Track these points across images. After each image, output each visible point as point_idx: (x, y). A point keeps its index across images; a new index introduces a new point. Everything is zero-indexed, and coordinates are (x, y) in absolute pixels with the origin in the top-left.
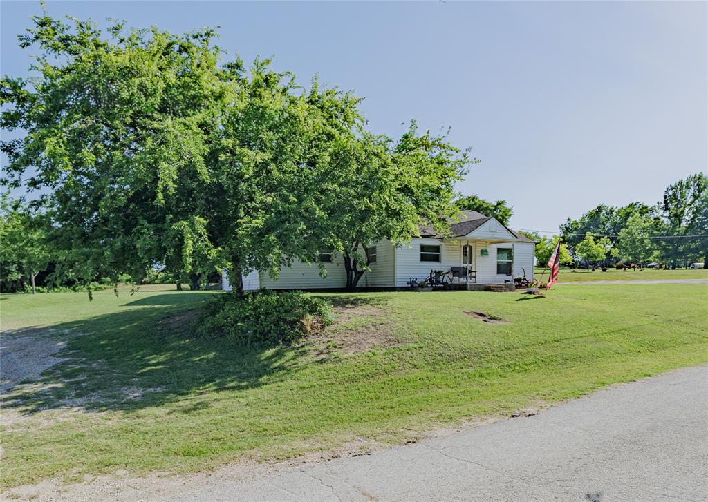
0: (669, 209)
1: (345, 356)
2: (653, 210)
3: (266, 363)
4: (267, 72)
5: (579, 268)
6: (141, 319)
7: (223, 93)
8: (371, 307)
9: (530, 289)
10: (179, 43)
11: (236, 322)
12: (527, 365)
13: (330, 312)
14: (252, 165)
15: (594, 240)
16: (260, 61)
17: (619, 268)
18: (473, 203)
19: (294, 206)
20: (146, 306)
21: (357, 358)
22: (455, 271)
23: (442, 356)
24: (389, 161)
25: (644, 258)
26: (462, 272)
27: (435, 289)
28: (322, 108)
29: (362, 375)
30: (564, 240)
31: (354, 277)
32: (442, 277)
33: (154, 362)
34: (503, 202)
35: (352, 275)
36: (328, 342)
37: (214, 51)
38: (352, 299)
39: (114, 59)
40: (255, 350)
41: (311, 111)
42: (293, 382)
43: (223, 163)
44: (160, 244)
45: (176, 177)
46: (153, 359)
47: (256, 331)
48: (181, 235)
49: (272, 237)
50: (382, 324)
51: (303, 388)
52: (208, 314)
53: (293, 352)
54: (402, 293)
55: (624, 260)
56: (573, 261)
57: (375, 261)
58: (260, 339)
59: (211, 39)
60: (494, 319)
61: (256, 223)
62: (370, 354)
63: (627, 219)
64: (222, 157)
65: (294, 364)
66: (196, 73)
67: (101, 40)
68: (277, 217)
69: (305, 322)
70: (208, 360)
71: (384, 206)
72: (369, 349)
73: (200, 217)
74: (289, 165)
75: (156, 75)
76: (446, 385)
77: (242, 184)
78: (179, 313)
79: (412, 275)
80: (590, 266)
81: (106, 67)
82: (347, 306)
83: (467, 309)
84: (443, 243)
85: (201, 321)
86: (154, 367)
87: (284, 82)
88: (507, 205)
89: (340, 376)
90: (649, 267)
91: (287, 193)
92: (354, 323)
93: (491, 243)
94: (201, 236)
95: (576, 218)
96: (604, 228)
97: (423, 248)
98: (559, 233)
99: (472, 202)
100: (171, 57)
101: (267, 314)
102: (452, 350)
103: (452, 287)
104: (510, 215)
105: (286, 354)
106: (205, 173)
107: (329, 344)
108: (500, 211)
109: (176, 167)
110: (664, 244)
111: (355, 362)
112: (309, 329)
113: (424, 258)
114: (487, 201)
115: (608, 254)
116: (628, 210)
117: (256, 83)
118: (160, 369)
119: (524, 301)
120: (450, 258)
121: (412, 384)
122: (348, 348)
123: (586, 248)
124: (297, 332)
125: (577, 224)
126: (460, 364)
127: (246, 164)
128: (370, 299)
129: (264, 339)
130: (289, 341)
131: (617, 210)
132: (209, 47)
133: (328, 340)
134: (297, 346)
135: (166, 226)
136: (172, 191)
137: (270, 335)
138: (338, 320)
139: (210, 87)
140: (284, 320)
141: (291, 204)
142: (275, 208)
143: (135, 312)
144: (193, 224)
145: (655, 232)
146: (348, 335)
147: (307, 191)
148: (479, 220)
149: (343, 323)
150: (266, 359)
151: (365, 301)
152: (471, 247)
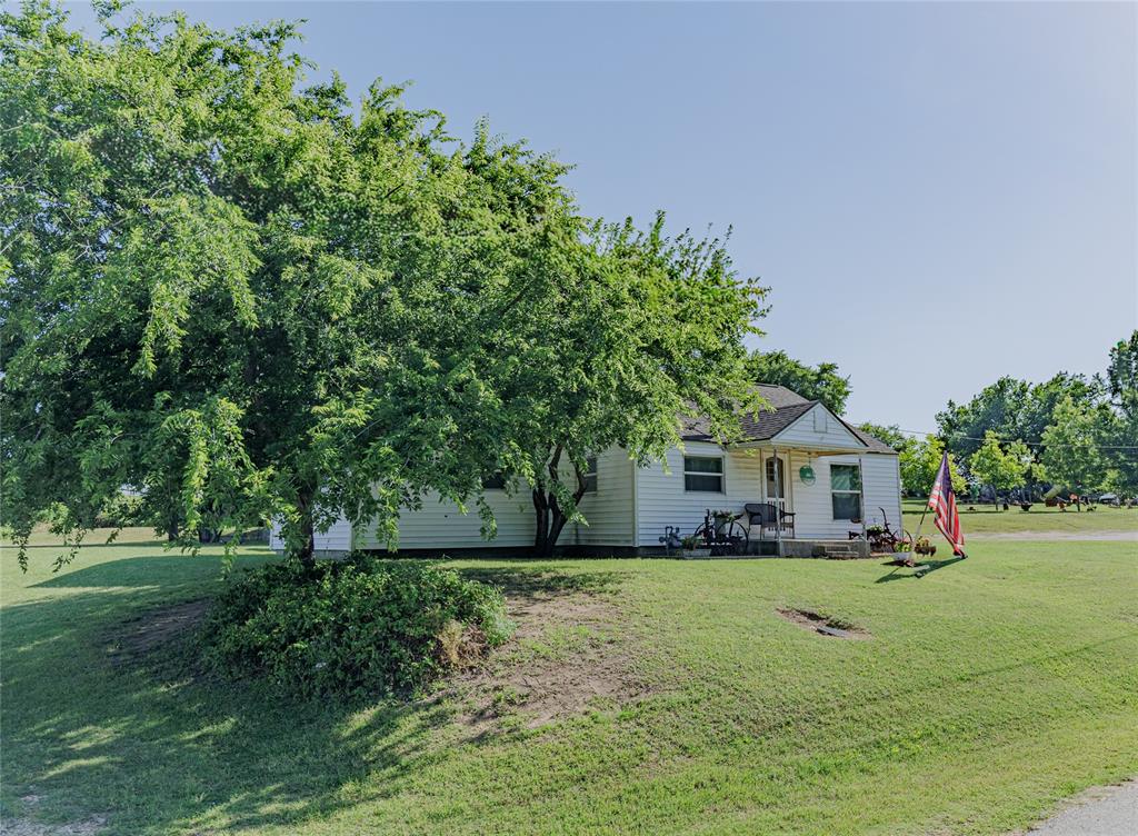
0: (1120, 390)
1: (532, 726)
2: (1093, 391)
3: (353, 745)
4: (392, 109)
5: (979, 502)
6: (74, 626)
7: (302, 144)
8: (588, 599)
9: (900, 555)
10: (225, 46)
11: (292, 640)
12: (914, 741)
13: (500, 612)
14: (351, 293)
15: (1001, 446)
16: (382, 88)
17: (1050, 503)
18: (778, 366)
19: (433, 379)
20: (89, 589)
21: (560, 732)
22: (754, 513)
23: (741, 723)
24: (625, 294)
25: (1092, 485)
26: (765, 514)
27: (717, 553)
28: (493, 179)
29: (570, 778)
30: (947, 445)
31: (551, 521)
32: (728, 526)
33: (85, 745)
34: (832, 367)
35: (547, 517)
36: (496, 689)
37: (290, 63)
38: (546, 576)
39: (85, 68)
40: (331, 711)
41: (473, 187)
42: (414, 799)
43: (289, 285)
44: (135, 457)
45: (185, 316)
46: (85, 735)
47: (335, 663)
48: (185, 439)
49: (386, 449)
50: (611, 642)
51: (435, 818)
52: (230, 617)
53: (416, 715)
54: (649, 561)
55: (1057, 488)
56: (968, 487)
57: (595, 489)
58: (343, 683)
59: (287, 43)
60: (837, 625)
61: (353, 416)
62: (586, 719)
63: (1052, 406)
64: (289, 273)
65: (416, 749)
66: (252, 102)
67: (66, 29)
68: (397, 403)
69: (445, 641)
70: (219, 741)
71: (615, 383)
72: (586, 708)
73: (230, 401)
74: (426, 290)
75: (168, 105)
76: (754, 799)
77: (327, 329)
78: (164, 610)
79: (670, 521)
80: (999, 499)
81: (65, 83)
82: (537, 595)
83: (782, 604)
84: (727, 453)
85: (212, 635)
86: (83, 762)
87: (424, 128)
88: (840, 374)
89: (521, 782)
90: (1103, 502)
91: (418, 350)
92: (552, 641)
93: (820, 454)
94: (228, 441)
95: (963, 401)
96: (1014, 423)
97: (689, 462)
98: (935, 429)
99: (775, 366)
100: (204, 71)
101: (364, 620)
102: (761, 706)
103: (749, 548)
104: (847, 393)
105: (400, 721)
106: (248, 307)
107: (499, 694)
108: (828, 384)
109: (187, 291)
110: (1122, 457)
111: (553, 743)
112: (454, 658)
113: (692, 485)
114: (803, 364)
115: (1028, 475)
116: (1052, 390)
117: (368, 128)
118: (98, 767)
119: (890, 582)
120: (743, 487)
121: (680, 799)
122: (539, 705)
123: (987, 462)
124: (427, 666)
125: (966, 413)
126: (778, 742)
127: (338, 290)
128: (587, 579)
129: (351, 684)
130: (409, 687)
131: (1032, 388)
132: (282, 56)
133: (495, 683)
134: (427, 700)
135: (152, 416)
136: (174, 344)
137: (366, 673)
138: (519, 632)
139: (277, 130)
140: (401, 636)
141: (426, 373)
142: (393, 380)
143: (62, 603)
144: (213, 414)
145: (1104, 434)
146: (538, 671)
147: (459, 345)
148: (795, 406)
149: (529, 642)
150: (354, 736)
151: (573, 584)
152: (781, 462)
